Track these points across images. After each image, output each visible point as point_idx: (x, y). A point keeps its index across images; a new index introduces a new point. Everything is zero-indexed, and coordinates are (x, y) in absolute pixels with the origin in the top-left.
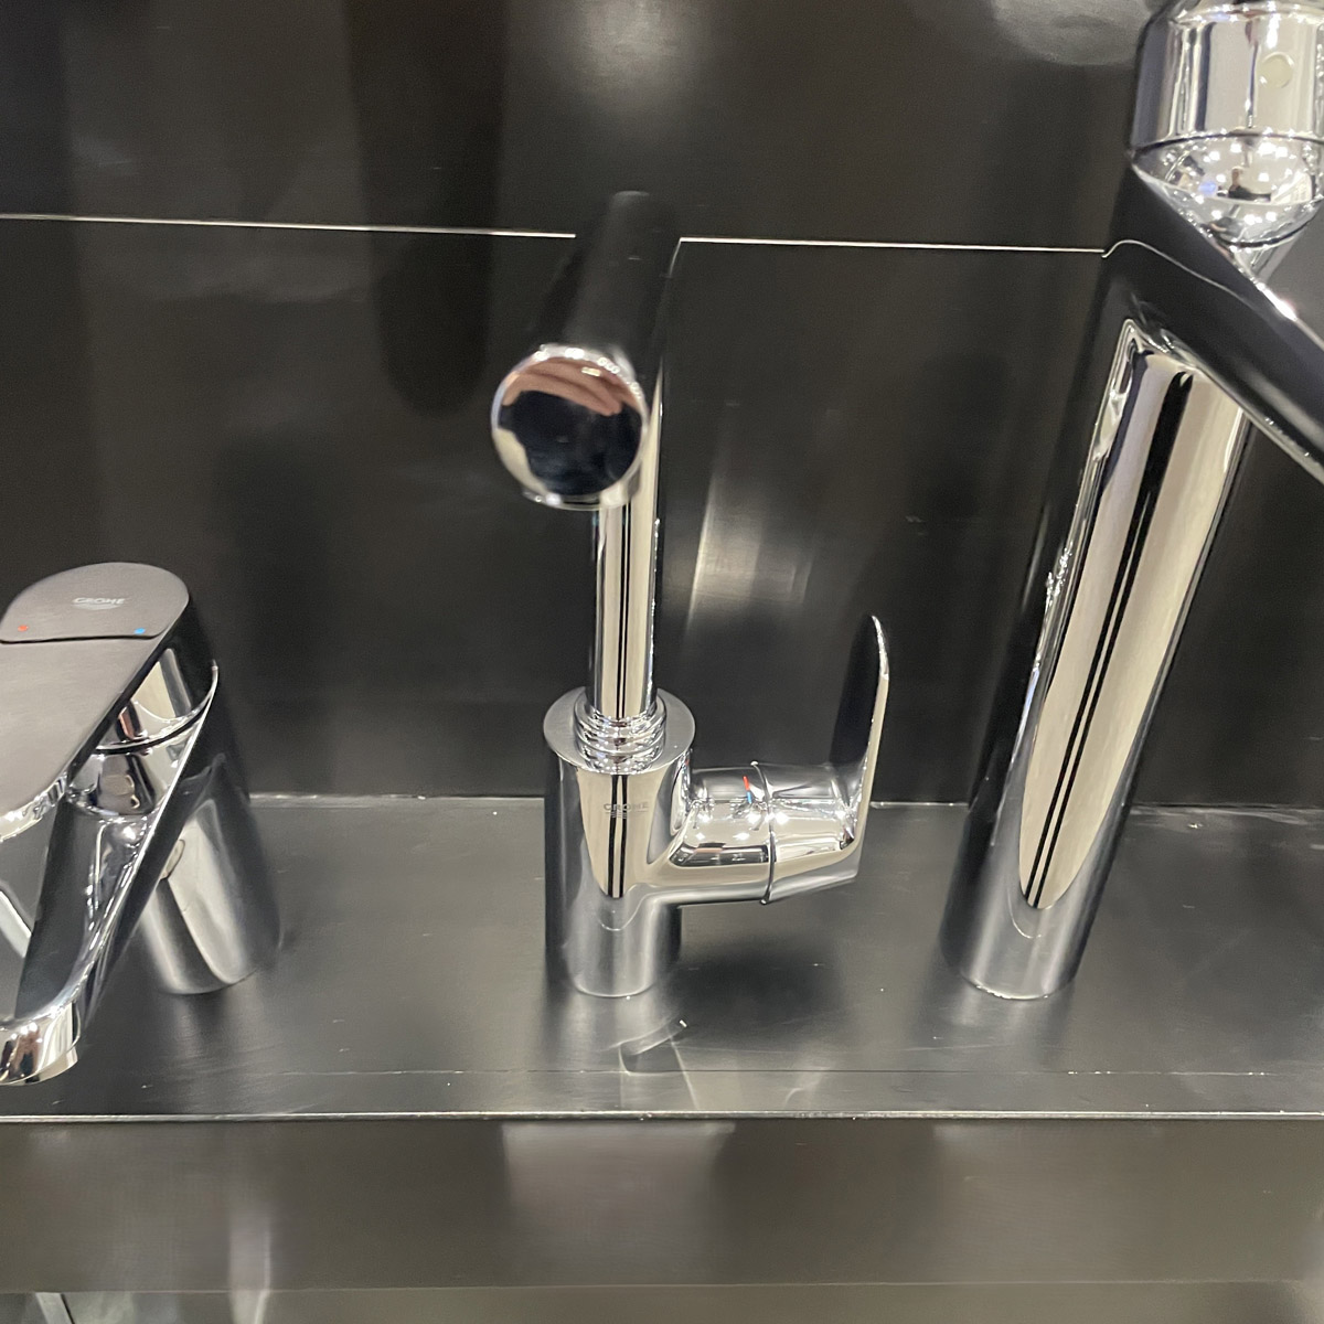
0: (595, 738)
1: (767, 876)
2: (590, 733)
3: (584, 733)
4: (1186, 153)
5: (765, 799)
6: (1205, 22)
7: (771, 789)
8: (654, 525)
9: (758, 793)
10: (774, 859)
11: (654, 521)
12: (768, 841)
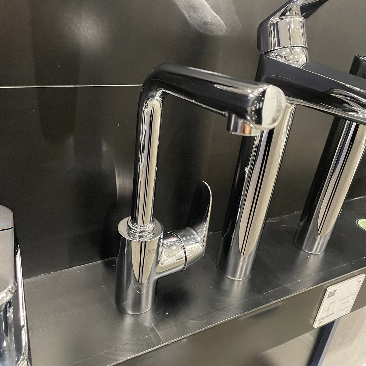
0: (136, 231)
2: (135, 230)
3: (132, 231)
4: (277, 53)
6: (276, 21)
8: (156, 169)
11: (156, 168)
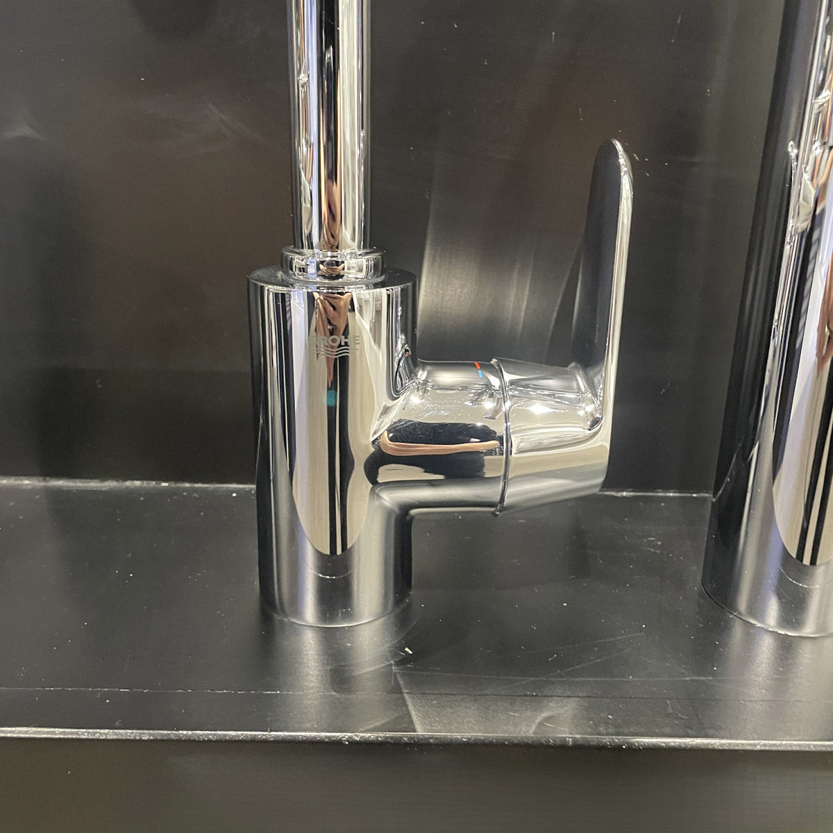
1: (503, 471)
5: (502, 388)
7: (508, 377)
9: (495, 382)
10: (509, 452)
12: (504, 432)
